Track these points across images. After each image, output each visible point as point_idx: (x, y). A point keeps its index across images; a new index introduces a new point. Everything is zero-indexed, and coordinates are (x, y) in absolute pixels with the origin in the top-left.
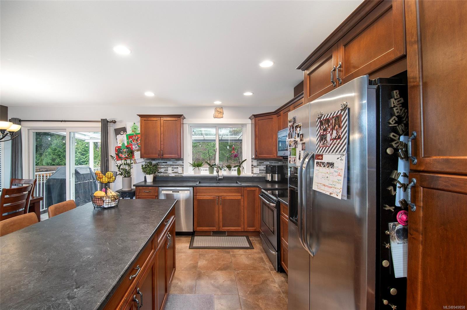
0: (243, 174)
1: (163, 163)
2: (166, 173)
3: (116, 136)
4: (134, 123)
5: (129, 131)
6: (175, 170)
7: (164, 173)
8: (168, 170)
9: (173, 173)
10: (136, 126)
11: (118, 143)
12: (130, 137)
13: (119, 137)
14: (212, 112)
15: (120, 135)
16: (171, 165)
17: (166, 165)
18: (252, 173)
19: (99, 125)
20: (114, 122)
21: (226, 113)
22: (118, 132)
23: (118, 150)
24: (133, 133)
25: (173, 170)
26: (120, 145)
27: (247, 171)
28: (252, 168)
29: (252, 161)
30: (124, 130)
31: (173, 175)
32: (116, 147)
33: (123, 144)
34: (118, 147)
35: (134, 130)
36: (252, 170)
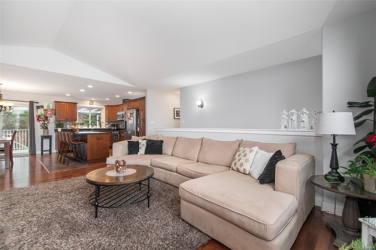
0: (102, 127)
1: (65, 123)
2: (66, 128)
3: (37, 110)
4: (49, 104)
5: (45, 108)
6: (71, 126)
7: (65, 127)
8: (67, 126)
9: (70, 127)
10: (50, 105)
11: (39, 113)
12: (46, 110)
13: (39, 110)
14: (88, 102)
15: (39, 109)
16: (69, 124)
17: (66, 124)
18: (106, 127)
19: (28, 103)
20: (38, 103)
21: (95, 103)
22: (38, 107)
23: (39, 117)
24: (48, 108)
25: (69, 126)
26: (40, 114)
27: (103, 127)
28: (106, 125)
29: (106, 123)
30: (42, 107)
31: (70, 128)
32: (37, 115)
33: (42, 114)
34: (38, 115)
35: (48, 107)
36: (106, 126)
